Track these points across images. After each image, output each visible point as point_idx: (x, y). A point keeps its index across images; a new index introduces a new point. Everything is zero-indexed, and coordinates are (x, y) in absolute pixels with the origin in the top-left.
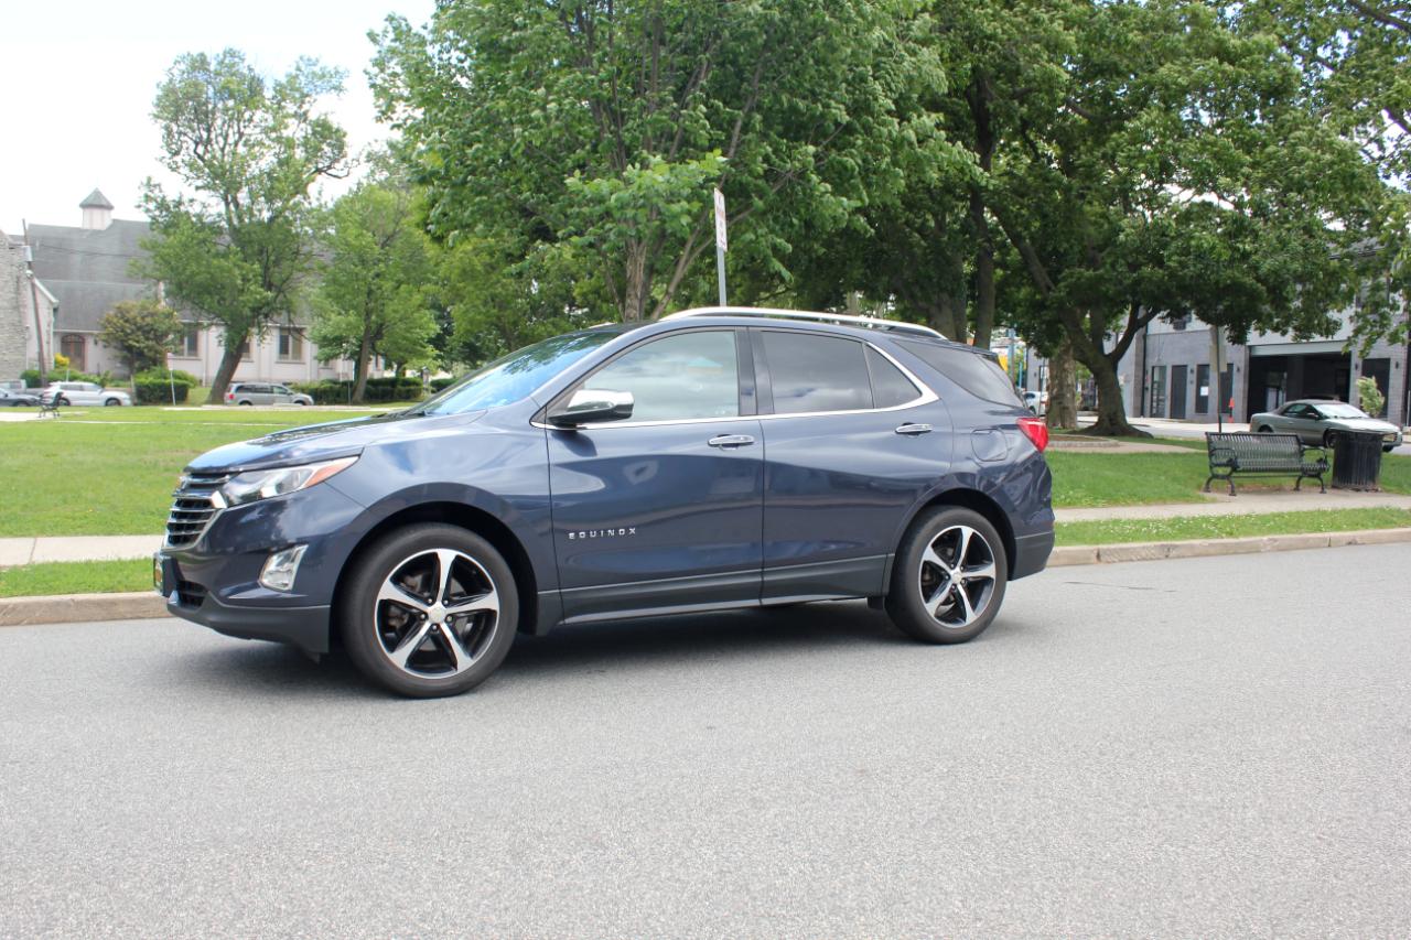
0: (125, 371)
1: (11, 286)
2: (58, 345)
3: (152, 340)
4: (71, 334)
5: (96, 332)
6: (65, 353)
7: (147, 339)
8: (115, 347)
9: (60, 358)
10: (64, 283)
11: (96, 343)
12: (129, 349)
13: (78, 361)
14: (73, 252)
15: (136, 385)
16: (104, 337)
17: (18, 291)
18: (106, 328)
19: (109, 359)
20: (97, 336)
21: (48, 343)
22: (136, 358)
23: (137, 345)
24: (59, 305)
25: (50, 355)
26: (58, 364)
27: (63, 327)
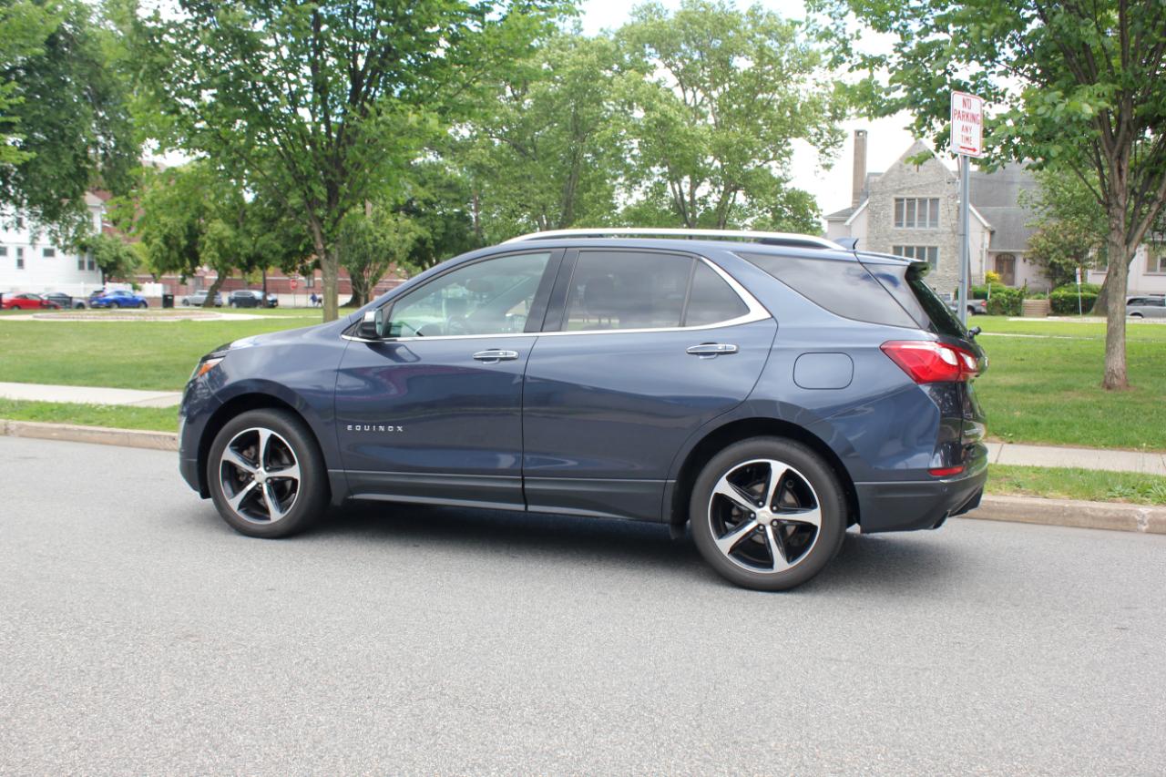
0: (1048, 284)
1: (954, 213)
2: (993, 263)
3: (1071, 257)
4: (1007, 253)
5: (1024, 251)
6: (999, 269)
7: (1067, 257)
8: (1041, 265)
9: (992, 274)
10: (1001, 209)
11: (1025, 261)
12: (1053, 265)
13: (1009, 276)
14: (1012, 183)
15: (1050, 298)
16: (1030, 256)
17: (958, 217)
18: (1032, 246)
19: (1034, 275)
20: (1025, 254)
21: (981, 261)
22: (1058, 273)
23: (1058, 262)
24: (994, 228)
25: (982, 271)
26: (989, 279)
27: (998, 247)
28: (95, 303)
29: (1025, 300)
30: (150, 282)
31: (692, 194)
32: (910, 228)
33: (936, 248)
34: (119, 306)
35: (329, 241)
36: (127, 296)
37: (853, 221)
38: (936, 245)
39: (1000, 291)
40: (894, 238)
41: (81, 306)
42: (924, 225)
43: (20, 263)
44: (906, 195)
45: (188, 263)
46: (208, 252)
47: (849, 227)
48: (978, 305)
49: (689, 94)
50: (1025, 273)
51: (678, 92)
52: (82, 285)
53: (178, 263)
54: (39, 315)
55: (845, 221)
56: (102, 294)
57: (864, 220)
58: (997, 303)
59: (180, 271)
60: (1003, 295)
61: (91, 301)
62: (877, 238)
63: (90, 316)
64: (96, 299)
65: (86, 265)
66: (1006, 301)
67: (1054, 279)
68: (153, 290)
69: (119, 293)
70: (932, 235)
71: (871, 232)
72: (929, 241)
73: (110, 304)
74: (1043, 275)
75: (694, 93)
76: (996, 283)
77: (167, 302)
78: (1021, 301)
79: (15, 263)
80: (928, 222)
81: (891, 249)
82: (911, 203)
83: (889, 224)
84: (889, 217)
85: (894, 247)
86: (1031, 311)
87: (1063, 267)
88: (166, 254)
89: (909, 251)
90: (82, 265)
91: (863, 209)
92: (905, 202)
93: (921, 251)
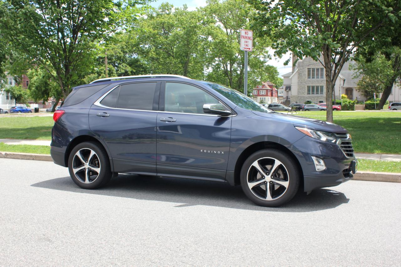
0: (365, 99)
2: (345, 92)
4: (350, 88)
5: (356, 87)
6: (347, 94)
7: (372, 88)
8: (362, 92)
9: (344, 95)
10: (348, 72)
11: (356, 90)
12: (366, 92)
13: (351, 96)
15: (365, 104)
16: (358, 88)
18: (359, 85)
19: (360, 95)
21: (340, 91)
22: (368, 95)
23: (368, 90)
24: (345, 78)
25: (340, 95)
26: (343, 97)
27: (346, 86)
28: (12, 111)
29: (356, 105)
30: (33, 104)
31: (231, 68)
32: (314, 79)
33: (323, 86)
34: (21, 112)
36: (24, 109)
37: (292, 77)
39: (346, 102)
40: (307, 83)
41: (6, 112)
42: (318, 78)
44: (311, 67)
45: (46, 96)
46: (52, 93)
47: (291, 79)
48: (337, 107)
49: (229, 31)
50: (356, 94)
51: (224, 30)
52: (8, 105)
53: (42, 96)
55: (289, 77)
56: (14, 108)
57: (296, 76)
58: (345, 106)
59: (43, 99)
60: (347, 103)
61: (11, 111)
62: (301, 83)
63: (9, 116)
64: (13, 110)
65: (10, 98)
66: (349, 105)
67: (367, 97)
68: (34, 106)
69: (21, 108)
70: (322, 82)
71: (299, 81)
72: (320, 84)
73: (17, 111)
74: (363, 96)
75: (231, 30)
76: (345, 99)
77: (37, 110)
78: (354, 105)
80: (320, 77)
81: (306, 87)
82: (313, 70)
83: (305, 77)
84: (305, 75)
85: (308, 86)
86: (358, 109)
87: (371, 93)
88: (37, 93)
89: (313, 87)
90: (7, 98)
91: (296, 72)
92: (311, 70)
93: (317, 87)
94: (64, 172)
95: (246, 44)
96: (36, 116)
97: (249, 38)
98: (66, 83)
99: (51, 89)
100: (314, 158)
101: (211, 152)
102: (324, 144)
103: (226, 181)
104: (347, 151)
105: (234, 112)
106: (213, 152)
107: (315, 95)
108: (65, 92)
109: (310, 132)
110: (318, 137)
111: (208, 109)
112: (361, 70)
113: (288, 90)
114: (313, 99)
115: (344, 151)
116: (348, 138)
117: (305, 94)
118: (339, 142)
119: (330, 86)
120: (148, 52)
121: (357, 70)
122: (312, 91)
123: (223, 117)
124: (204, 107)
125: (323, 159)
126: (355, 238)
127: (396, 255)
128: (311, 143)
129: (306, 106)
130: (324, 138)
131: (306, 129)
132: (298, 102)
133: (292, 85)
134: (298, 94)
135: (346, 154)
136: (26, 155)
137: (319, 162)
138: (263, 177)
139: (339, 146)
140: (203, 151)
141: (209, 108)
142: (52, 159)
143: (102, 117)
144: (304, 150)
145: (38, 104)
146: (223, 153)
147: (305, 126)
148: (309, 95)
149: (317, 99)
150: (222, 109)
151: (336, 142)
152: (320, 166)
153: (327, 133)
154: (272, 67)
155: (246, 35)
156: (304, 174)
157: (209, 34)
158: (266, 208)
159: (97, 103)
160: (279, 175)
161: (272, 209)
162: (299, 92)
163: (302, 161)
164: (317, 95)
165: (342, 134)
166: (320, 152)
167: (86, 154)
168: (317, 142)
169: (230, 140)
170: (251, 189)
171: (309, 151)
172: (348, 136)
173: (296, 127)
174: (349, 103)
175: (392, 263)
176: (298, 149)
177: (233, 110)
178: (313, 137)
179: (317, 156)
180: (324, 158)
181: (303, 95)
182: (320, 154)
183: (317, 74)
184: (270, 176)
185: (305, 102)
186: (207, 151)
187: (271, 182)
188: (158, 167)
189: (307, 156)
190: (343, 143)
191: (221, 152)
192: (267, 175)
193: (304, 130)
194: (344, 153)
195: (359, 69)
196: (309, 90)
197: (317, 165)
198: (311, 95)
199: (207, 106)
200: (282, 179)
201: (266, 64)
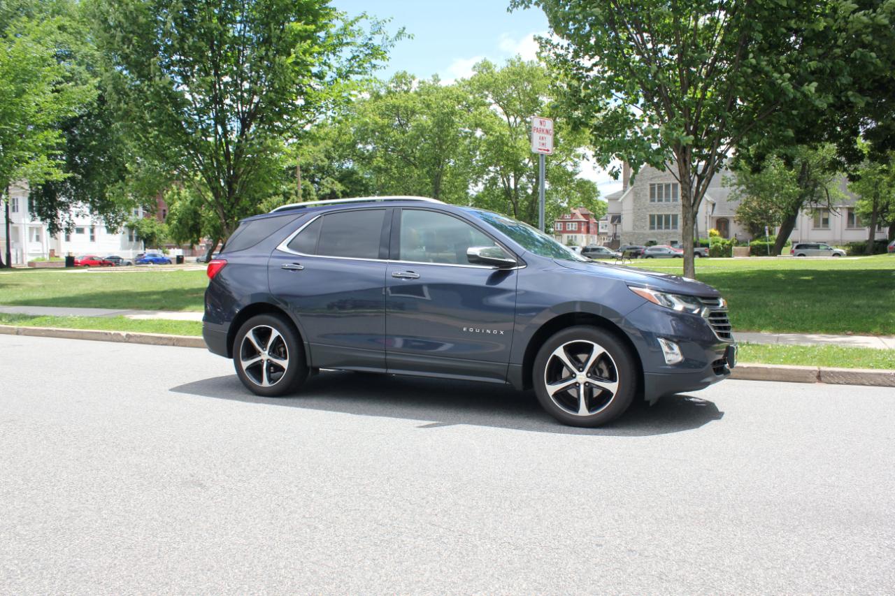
0: (749, 236)
2: (714, 224)
4: (723, 218)
5: (734, 216)
6: (718, 228)
7: (762, 218)
8: (745, 224)
9: (714, 231)
11: (735, 222)
12: (752, 224)
13: (726, 232)
15: (750, 245)
16: (739, 219)
18: (739, 212)
19: (741, 231)
20: (735, 218)
21: (706, 223)
22: (756, 230)
23: (756, 222)
24: (715, 201)
25: (706, 229)
26: (711, 235)
27: (717, 214)
28: (138, 262)
29: (733, 248)
30: (174, 248)
31: (516, 184)
32: (660, 203)
33: (677, 215)
34: (154, 263)
35: (229, 217)
36: (159, 257)
37: (624, 198)
38: (676, 213)
39: (717, 242)
40: (650, 209)
41: (129, 264)
42: (668, 200)
43: (93, 238)
44: (657, 181)
45: (195, 236)
46: (207, 227)
48: (702, 251)
49: (512, 119)
50: (735, 229)
51: (505, 118)
52: (131, 251)
53: (188, 235)
54: (91, 269)
55: (618, 199)
56: (142, 257)
57: (631, 197)
58: (716, 249)
59: (190, 241)
60: (719, 244)
61: (136, 261)
62: (639, 210)
63: (132, 269)
64: (140, 259)
65: (134, 239)
66: (722, 248)
67: (753, 234)
68: (175, 253)
69: (154, 255)
70: (674, 207)
71: (635, 206)
72: (672, 211)
73: (147, 262)
74: (747, 231)
75: (515, 119)
76: (716, 237)
77: (180, 260)
78: (731, 248)
79: (89, 238)
80: (671, 198)
81: (648, 217)
82: (660, 187)
83: (646, 200)
84: (646, 196)
85: (650, 215)
86: (738, 254)
87: (760, 226)
88: (180, 230)
89: (660, 217)
90: (131, 239)
91: (630, 192)
92: (656, 186)
93: (667, 217)
94: (225, 367)
95: (542, 142)
96: (179, 270)
97: (547, 132)
98: (229, 211)
99: (204, 222)
100: (662, 341)
101: (481, 331)
102: (681, 317)
103: (507, 383)
104: (720, 328)
105: (522, 261)
106: (485, 331)
107: (663, 231)
108: (227, 227)
109: (656, 295)
110: (669, 304)
111: (475, 256)
112: (743, 187)
113: (615, 223)
114: (659, 237)
115: (715, 328)
116: (721, 305)
117: (645, 230)
118: (705, 312)
119: (690, 216)
120: (372, 157)
121: (736, 187)
122: (658, 224)
123: (503, 271)
124: (468, 253)
125: (677, 343)
126: (734, 480)
127: (804, 510)
128: (656, 315)
129: (647, 251)
130: (679, 306)
131: (647, 291)
132: (634, 243)
133: (623, 212)
134: (634, 230)
135: (718, 333)
136: (161, 338)
137: (671, 349)
138: (572, 375)
139: (706, 320)
140: (468, 330)
141: (478, 254)
142: (205, 344)
143: (290, 271)
144: (643, 328)
145: (183, 249)
146: (502, 333)
147: (647, 285)
148: (653, 231)
149: (667, 238)
150: (500, 255)
151: (700, 312)
152: (673, 355)
153: (685, 297)
154: (588, 182)
155: (542, 127)
156: (645, 369)
157: (477, 125)
158: (578, 429)
159: (283, 247)
160: (601, 371)
161: (589, 430)
162: (635, 226)
163: (640, 346)
164: (667, 231)
165: (711, 299)
166: (672, 329)
167: (263, 335)
168: (667, 313)
169: (515, 310)
170: (551, 396)
171: (653, 330)
172: (722, 302)
173: (630, 288)
174: (723, 244)
175: (797, 523)
176: (634, 325)
177: (520, 258)
178: (660, 304)
179: (667, 338)
180: (680, 341)
181: (642, 231)
182: (672, 333)
183: (667, 195)
184: (584, 373)
185: (645, 242)
186: (474, 330)
187: (587, 384)
188: (388, 357)
189: (650, 337)
190: (712, 315)
191: (499, 332)
192: (580, 371)
193: (645, 293)
194: (715, 332)
195: (739, 184)
196: (652, 223)
197: (667, 353)
198: (656, 231)
199: (474, 251)
200: (606, 378)
201: (578, 177)
